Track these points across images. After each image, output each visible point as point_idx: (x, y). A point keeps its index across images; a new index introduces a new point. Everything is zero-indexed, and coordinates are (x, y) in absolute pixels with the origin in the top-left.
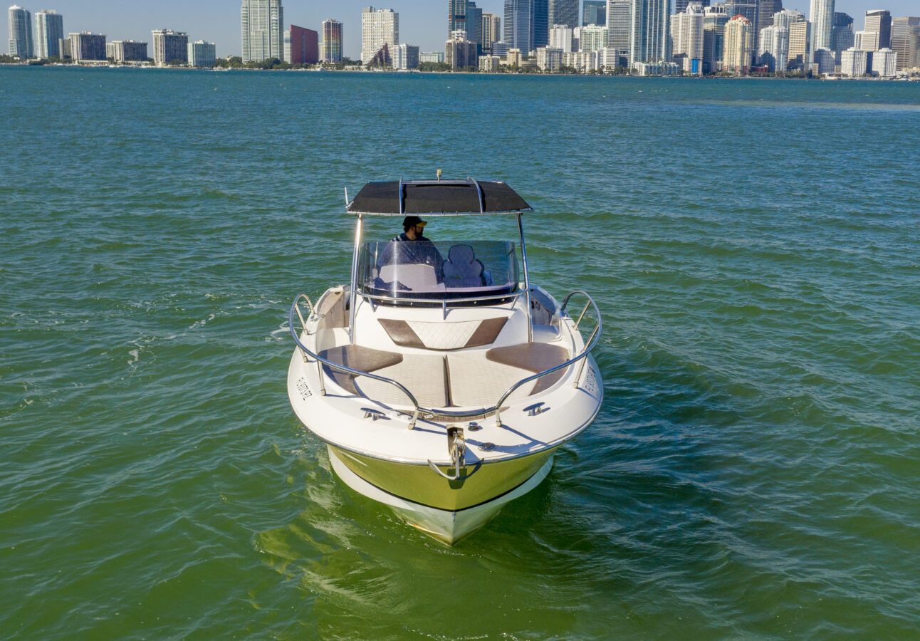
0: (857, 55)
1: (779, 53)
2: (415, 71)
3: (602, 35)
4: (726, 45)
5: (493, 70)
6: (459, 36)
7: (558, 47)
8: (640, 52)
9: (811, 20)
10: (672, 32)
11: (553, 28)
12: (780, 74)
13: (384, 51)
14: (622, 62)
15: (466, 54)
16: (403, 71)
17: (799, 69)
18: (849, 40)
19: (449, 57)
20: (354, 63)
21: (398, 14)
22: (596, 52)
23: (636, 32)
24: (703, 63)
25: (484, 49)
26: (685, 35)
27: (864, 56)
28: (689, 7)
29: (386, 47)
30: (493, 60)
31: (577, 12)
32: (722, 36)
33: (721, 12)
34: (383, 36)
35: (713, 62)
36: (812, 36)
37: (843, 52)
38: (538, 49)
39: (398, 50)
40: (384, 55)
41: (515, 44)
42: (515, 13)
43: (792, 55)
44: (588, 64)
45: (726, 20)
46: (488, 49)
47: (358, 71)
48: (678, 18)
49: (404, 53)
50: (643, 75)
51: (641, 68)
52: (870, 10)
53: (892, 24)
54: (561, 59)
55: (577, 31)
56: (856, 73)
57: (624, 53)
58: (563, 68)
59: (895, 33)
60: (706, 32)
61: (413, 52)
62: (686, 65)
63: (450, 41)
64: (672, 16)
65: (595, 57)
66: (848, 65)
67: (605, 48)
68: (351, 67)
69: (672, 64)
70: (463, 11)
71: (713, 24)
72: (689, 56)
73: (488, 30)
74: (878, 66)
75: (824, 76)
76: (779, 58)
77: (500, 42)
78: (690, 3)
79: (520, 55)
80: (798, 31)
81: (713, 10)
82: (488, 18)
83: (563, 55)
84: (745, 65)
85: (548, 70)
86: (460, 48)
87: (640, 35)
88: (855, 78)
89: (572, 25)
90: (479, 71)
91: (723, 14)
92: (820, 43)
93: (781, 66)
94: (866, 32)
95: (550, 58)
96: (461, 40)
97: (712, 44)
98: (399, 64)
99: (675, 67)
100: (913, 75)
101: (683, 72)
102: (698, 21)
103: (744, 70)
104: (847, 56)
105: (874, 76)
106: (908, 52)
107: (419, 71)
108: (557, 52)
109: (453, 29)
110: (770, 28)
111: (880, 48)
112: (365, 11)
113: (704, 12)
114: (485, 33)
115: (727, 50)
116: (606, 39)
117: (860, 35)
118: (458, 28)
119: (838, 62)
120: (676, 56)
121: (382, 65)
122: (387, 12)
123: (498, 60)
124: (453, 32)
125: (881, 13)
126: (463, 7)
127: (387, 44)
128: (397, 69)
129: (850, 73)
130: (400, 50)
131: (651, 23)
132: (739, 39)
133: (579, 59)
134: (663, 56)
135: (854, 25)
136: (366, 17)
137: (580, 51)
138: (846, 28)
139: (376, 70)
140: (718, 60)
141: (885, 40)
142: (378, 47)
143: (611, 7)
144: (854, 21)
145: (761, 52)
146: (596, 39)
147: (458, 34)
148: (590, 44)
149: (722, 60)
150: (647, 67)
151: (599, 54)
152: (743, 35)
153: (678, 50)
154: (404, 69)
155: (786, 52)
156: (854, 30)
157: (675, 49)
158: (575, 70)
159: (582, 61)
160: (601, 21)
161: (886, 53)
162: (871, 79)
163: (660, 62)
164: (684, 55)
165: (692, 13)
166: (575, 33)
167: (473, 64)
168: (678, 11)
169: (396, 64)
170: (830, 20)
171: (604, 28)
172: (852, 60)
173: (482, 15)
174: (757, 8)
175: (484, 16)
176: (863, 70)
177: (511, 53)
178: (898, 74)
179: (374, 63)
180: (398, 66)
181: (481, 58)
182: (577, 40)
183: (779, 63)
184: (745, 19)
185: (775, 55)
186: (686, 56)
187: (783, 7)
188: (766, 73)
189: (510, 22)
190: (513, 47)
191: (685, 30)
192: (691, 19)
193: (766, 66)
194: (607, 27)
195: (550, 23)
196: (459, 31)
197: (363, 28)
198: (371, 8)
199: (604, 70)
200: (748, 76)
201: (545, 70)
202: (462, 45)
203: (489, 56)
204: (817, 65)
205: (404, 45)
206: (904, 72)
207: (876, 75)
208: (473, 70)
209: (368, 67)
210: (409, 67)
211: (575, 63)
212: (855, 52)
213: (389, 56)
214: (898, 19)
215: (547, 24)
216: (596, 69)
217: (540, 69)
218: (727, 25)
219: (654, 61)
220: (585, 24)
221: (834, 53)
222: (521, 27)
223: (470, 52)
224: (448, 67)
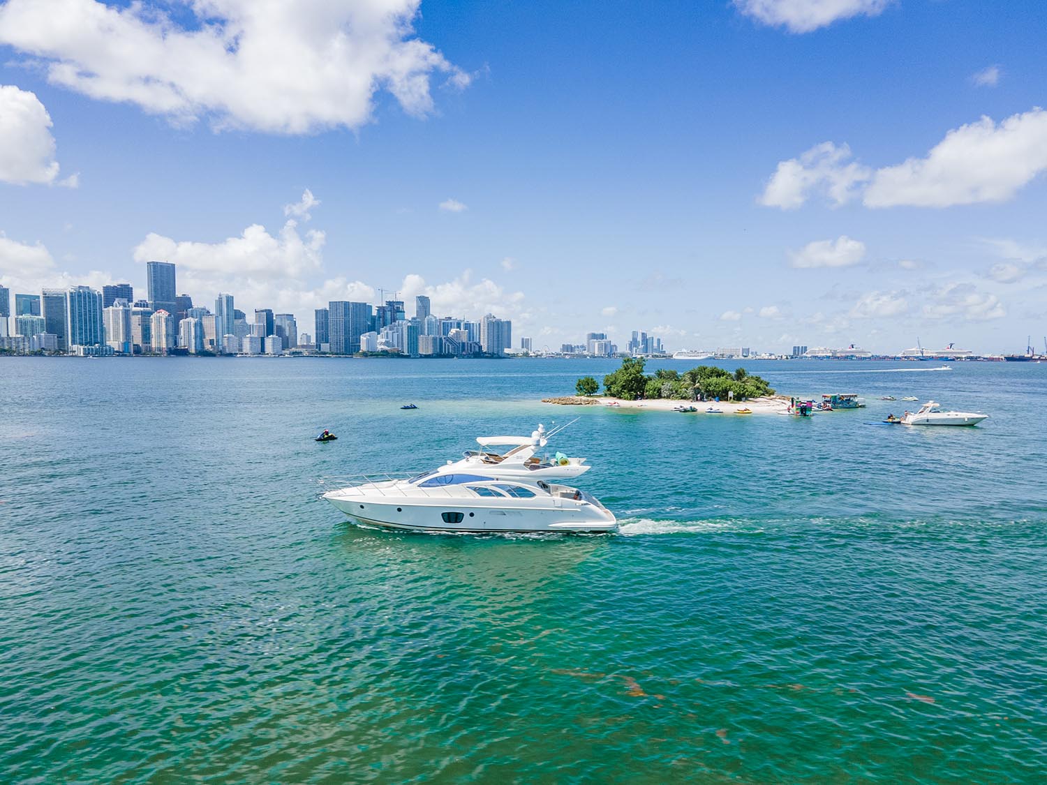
0: (254, 340)
1: (196, 338)
3: (38, 323)
4: (153, 333)
8: (77, 337)
10: (104, 321)
12: (198, 353)
14: (60, 345)
22: (35, 337)
23: (72, 321)
24: (134, 345)
26: (116, 324)
27: (258, 340)
28: (116, 302)
31: (8, 304)
32: (150, 325)
36: (219, 327)
37: (243, 338)
43: (206, 339)
44: (26, 347)
45: (151, 313)
48: (109, 311)
50: (82, 355)
53: (274, 318)
55: (12, 320)
56: (254, 352)
59: (276, 325)
64: (103, 309)
65: (34, 341)
66: (248, 346)
67: (43, 334)
71: (139, 316)
72: (121, 341)
78: (117, 299)
80: (209, 322)
81: (136, 305)
84: (170, 346)
87: (76, 323)
89: (6, 314)
91: (146, 309)
92: (225, 331)
94: (257, 324)
100: (293, 353)
103: (168, 351)
105: (267, 354)
110: (187, 319)
111: (268, 335)
113: (129, 307)
115: (154, 336)
116: (42, 326)
117: (253, 326)
119: (240, 344)
129: (250, 352)
131: (85, 314)
132: (163, 328)
133: (17, 342)
134: (99, 340)
138: (241, 321)
140: (146, 343)
141: (271, 329)
143: (45, 301)
146: (32, 326)
148: (26, 330)
149: (149, 343)
151: (38, 338)
152: (167, 325)
155: (201, 337)
157: (107, 335)
159: (21, 344)
161: (273, 338)
163: (96, 345)
165: (120, 307)
166: (9, 321)
168: (107, 306)
170: (231, 315)
171: (39, 317)
172: (250, 343)
174: (174, 306)
176: (259, 349)
178: (283, 352)
184: (167, 312)
185: (193, 339)
191: (116, 319)
192: (121, 312)
194: (42, 317)
199: (44, 352)
206: (287, 351)
211: (14, 346)
214: (278, 315)
216: (35, 351)
218: (152, 317)
219: (91, 344)
220: (19, 314)
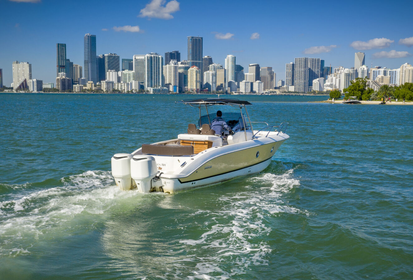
0: (247, 84)
1: (213, 83)
2: (41, 92)
3: (132, 75)
4: (189, 79)
5: (80, 92)
6: (62, 75)
7: (111, 80)
8: (150, 83)
9: (226, 68)
10: (164, 73)
11: (108, 71)
12: (213, 92)
13: (24, 83)
14: (142, 87)
15: (67, 84)
16: (35, 92)
17: (222, 90)
18: (242, 77)
19: (58, 85)
20: (9, 88)
21: (31, 65)
22: (130, 83)
23: (148, 73)
24: (179, 87)
25: (75, 82)
26: (170, 75)
27: (250, 84)
28: (171, 62)
29: (25, 81)
30: (80, 87)
31: (119, 64)
32: (187, 75)
33: (186, 64)
34: (24, 75)
35: (183, 87)
36: (227, 75)
37: (240, 83)
38: (102, 81)
39: (32, 82)
40: (24, 84)
41: (90, 79)
42: (90, 64)
43: (218, 84)
44: (126, 88)
45: (188, 68)
46: (76, 81)
47: (12, 92)
48: (167, 67)
49: (35, 84)
50: (152, 93)
51: (151, 90)
52: (251, 64)
53: (260, 70)
54: (113, 86)
55: (120, 73)
56: (246, 91)
57: (142, 83)
58: (114, 90)
59: (262, 74)
60: (179, 73)
61: (39, 83)
62: (171, 89)
63: (58, 78)
64: (164, 66)
65: (129, 85)
66: (243, 88)
67: (133, 81)
68: (8, 90)
69: (165, 88)
70: (63, 63)
71: (182, 70)
72: (172, 85)
73: (76, 72)
74: (256, 88)
75: (233, 93)
76: (213, 85)
77: (82, 78)
78: (172, 60)
79: (93, 84)
80: (220, 73)
81: (182, 63)
82: (76, 67)
83: (114, 84)
84: (198, 88)
85: (107, 91)
86: (63, 81)
87: (150, 75)
88: (246, 94)
89: (117, 70)
90: (73, 92)
91: (186, 65)
92: (230, 78)
93: (214, 89)
94: (250, 74)
95: (108, 86)
96: (64, 77)
97: (182, 79)
98: (33, 88)
99: (166, 90)
100: (271, 92)
101: (170, 91)
102: (176, 68)
103: (197, 91)
104: (242, 84)
105: (254, 93)
106: (268, 82)
107: (43, 92)
108: (111, 83)
109: (59, 72)
110: (208, 72)
111: (256, 80)
112: (14, 63)
113: (178, 64)
114: (74, 74)
115: (189, 82)
116: (134, 77)
117: (247, 75)
118: (62, 71)
119: (238, 87)
120: (166, 84)
121: (24, 89)
122: (25, 63)
123: (82, 87)
124: (59, 73)
125: (256, 65)
126: (63, 62)
127: (26, 79)
128: (32, 91)
129: (244, 92)
130: (33, 82)
131: (154, 69)
132: (195, 77)
133: (121, 86)
134: (161, 84)
135: (244, 70)
136: (15, 66)
137: (122, 82)
138: (240, 72)
139: (21, 92)
140: (185, 86)
141: (258, 77)
142: (21, 80)
143: (135, 62)
144: (244, 69)
145: (205, 82)
146: (129, 77)
147: (62, 74)
148: (126, 79)
149: (187, 86)
150: (153, 90)
151: (131, 83)
152: (196, 75)
153: (167, 82)
154: (35, 91)
155: (216, 82)
156: (244, 72)
157: (165, 81)
158: (120, 91)
159: (123, 87)
160: (131, 68)
161: (259, 83)
162: (253, 94)
163: (159, 87)
164: (170, 84)
165: (173, 65)
166: (118, 74)
167: (70, 88)
168: (166, 64)
169: (31, 89)
170: (234, 68)
171: (132, 72)
172: (245, 86)
173: (73, 65)
174: (202, 63)
175: (74, 66)
176: (249, 90)
177: (89, 83)
178: (264, 92)
179: (20, 88)
180: (32, 90)
181: (74, 86)
182: (120, 77)
183: (213, 88)
184: (197, 67)
185: (211, 84)
186: (171, 84)
187: (213, 62)
188: (208, 92)
189: (87, 69)
190: (89, 80)
191: (170, 72)
192: (172, 67)
193: (207, 89)
194: (134, 71)
195: (106, 70)
196: (62, 73)
197: (13, 71)
198: (17, 62)
199: (134, 91)
200: (199, 94)
201: (106, 91)
202: (64, 79)
203: (78, 85)
204: (230, 88)
205: (35, 80)
206: (267, 91)
207: (255, 92)
208: (70, 91)
209: (17, 90)
210: (38, 91)
211: (120, 88)
212: (245, 82)
213: (27, 85)
214: (263, 68)
215: (105, 70)
216: (130, 91)
217: (103, 91)
218: (189, 70)
219: (157, 87)
220: (123, 70)
221: (237, 83)
222: (92, 71)
223: (68, 83)
224: (58, 90)
